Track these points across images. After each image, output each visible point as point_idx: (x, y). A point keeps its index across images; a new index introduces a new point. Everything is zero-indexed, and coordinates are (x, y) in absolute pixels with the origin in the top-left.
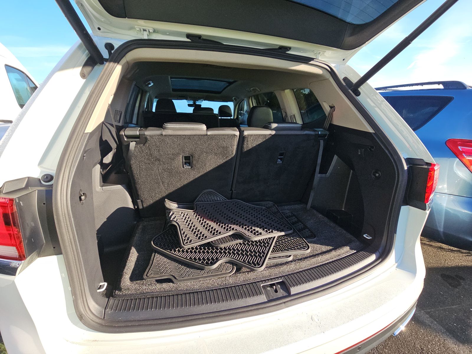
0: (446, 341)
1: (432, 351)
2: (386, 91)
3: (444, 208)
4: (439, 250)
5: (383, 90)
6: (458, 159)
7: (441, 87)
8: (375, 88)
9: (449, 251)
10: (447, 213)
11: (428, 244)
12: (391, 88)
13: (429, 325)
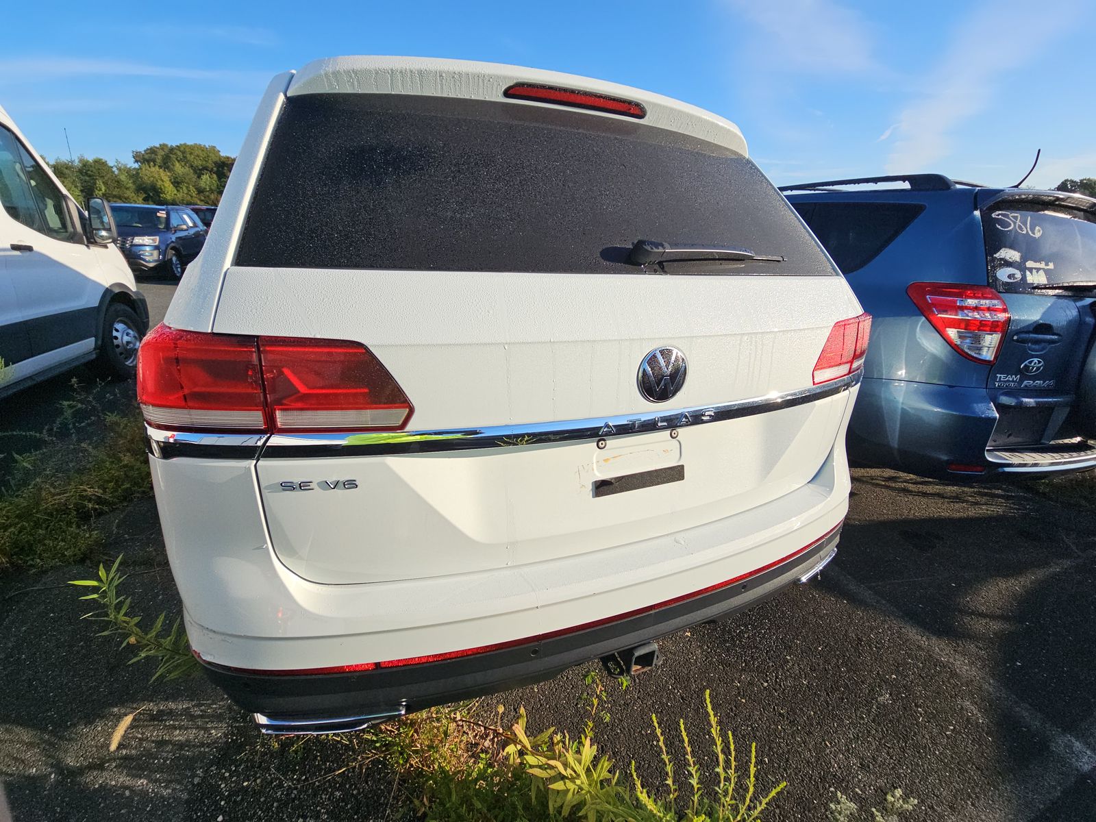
0: (903, 629)
1: (877, 642)
2: (817, 192)
3: (900, 406)
4: (902, 495)
5: (811, 190)
6: (924, 318)
7: (906, 185)
8: (778, 188)
9: (919, 496)
10: (904, 413)
11: (883, 485)
12: (823, 186)
13: (872, 605)
